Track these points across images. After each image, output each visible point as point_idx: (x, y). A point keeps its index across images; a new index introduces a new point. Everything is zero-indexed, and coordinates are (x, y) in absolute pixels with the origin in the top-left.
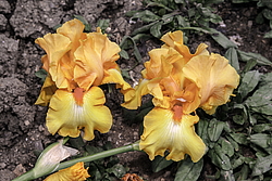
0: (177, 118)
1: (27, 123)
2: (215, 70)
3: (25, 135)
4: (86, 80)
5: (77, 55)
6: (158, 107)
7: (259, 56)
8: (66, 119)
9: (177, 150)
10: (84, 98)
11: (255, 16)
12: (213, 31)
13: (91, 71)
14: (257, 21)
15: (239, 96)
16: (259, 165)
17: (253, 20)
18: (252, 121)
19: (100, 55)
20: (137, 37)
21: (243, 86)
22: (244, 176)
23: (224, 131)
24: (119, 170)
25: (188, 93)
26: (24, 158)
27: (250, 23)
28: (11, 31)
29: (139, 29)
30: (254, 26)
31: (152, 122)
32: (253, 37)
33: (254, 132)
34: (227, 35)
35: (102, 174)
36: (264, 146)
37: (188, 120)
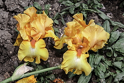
0: (79, 55)
1: (11, 52)
2: (97, 33)
3: (10, 58)
4: (37, 36)
5: (32, 25)
6: (70, 50)
7: (120, 23)
8: (27, 54)
9: (78, 70)
10: (36, 44)
11: (119, 4)
12: (99, 11)
13: (39, 32)
14: (120, 6)
15: (109, 43)
16: (117, 77)
17: (118, 6)
18: (115, 55)
19: (43, 25)
20: (63, 13)
21: (111, 39)
22: (111, 81)
23: (101, 60)
24: (52, 77)
25: (84, 44)
26: (9, 69)
27: (117, 7)
28: (5, 8)
29: (64, 9)
30: (119, 8)
31: (67, 56)
32: (118, 14)
33: (116, 61)
34: (106, 13)
35: (44, 78)
36: (120, 68)
37: (84, 56)
